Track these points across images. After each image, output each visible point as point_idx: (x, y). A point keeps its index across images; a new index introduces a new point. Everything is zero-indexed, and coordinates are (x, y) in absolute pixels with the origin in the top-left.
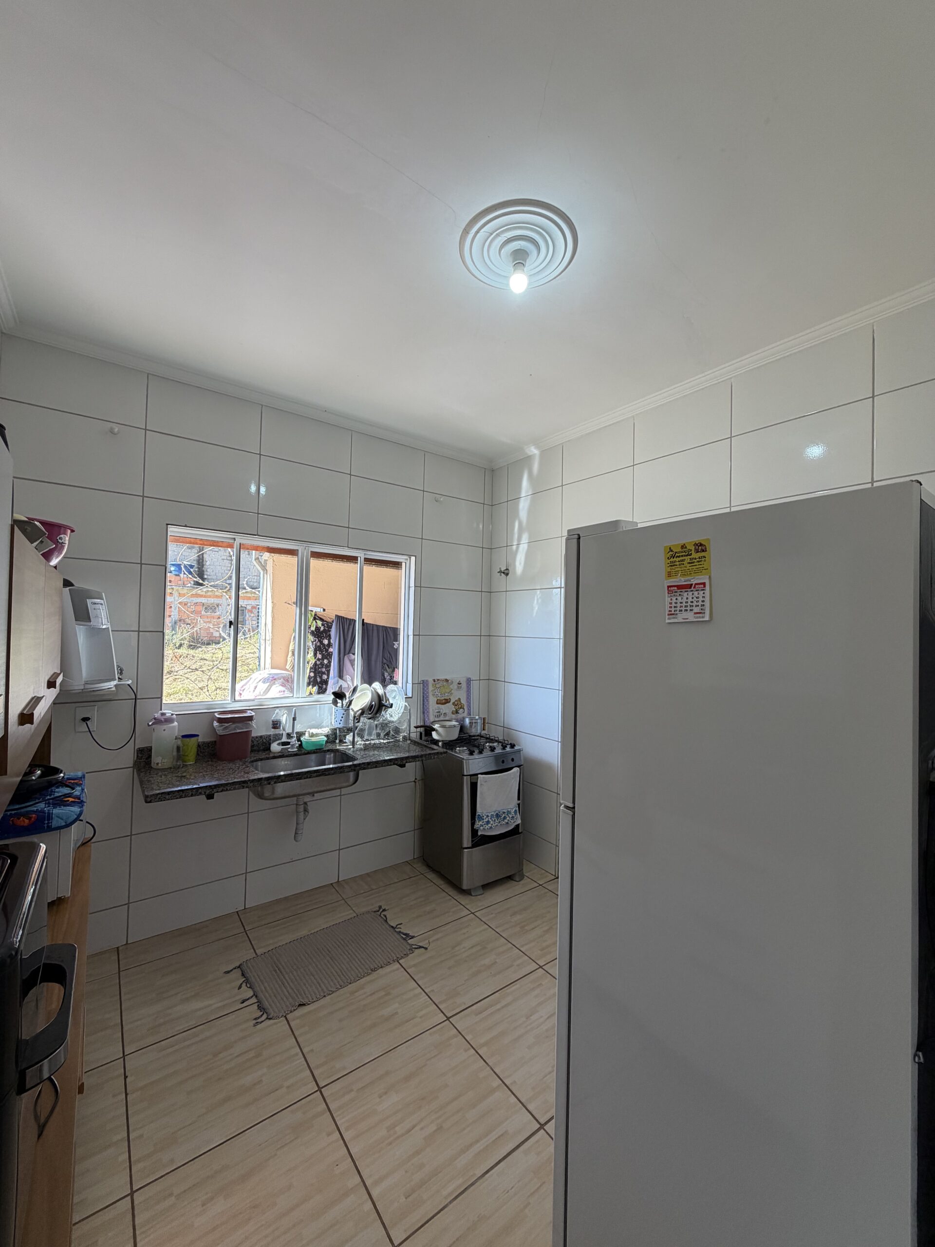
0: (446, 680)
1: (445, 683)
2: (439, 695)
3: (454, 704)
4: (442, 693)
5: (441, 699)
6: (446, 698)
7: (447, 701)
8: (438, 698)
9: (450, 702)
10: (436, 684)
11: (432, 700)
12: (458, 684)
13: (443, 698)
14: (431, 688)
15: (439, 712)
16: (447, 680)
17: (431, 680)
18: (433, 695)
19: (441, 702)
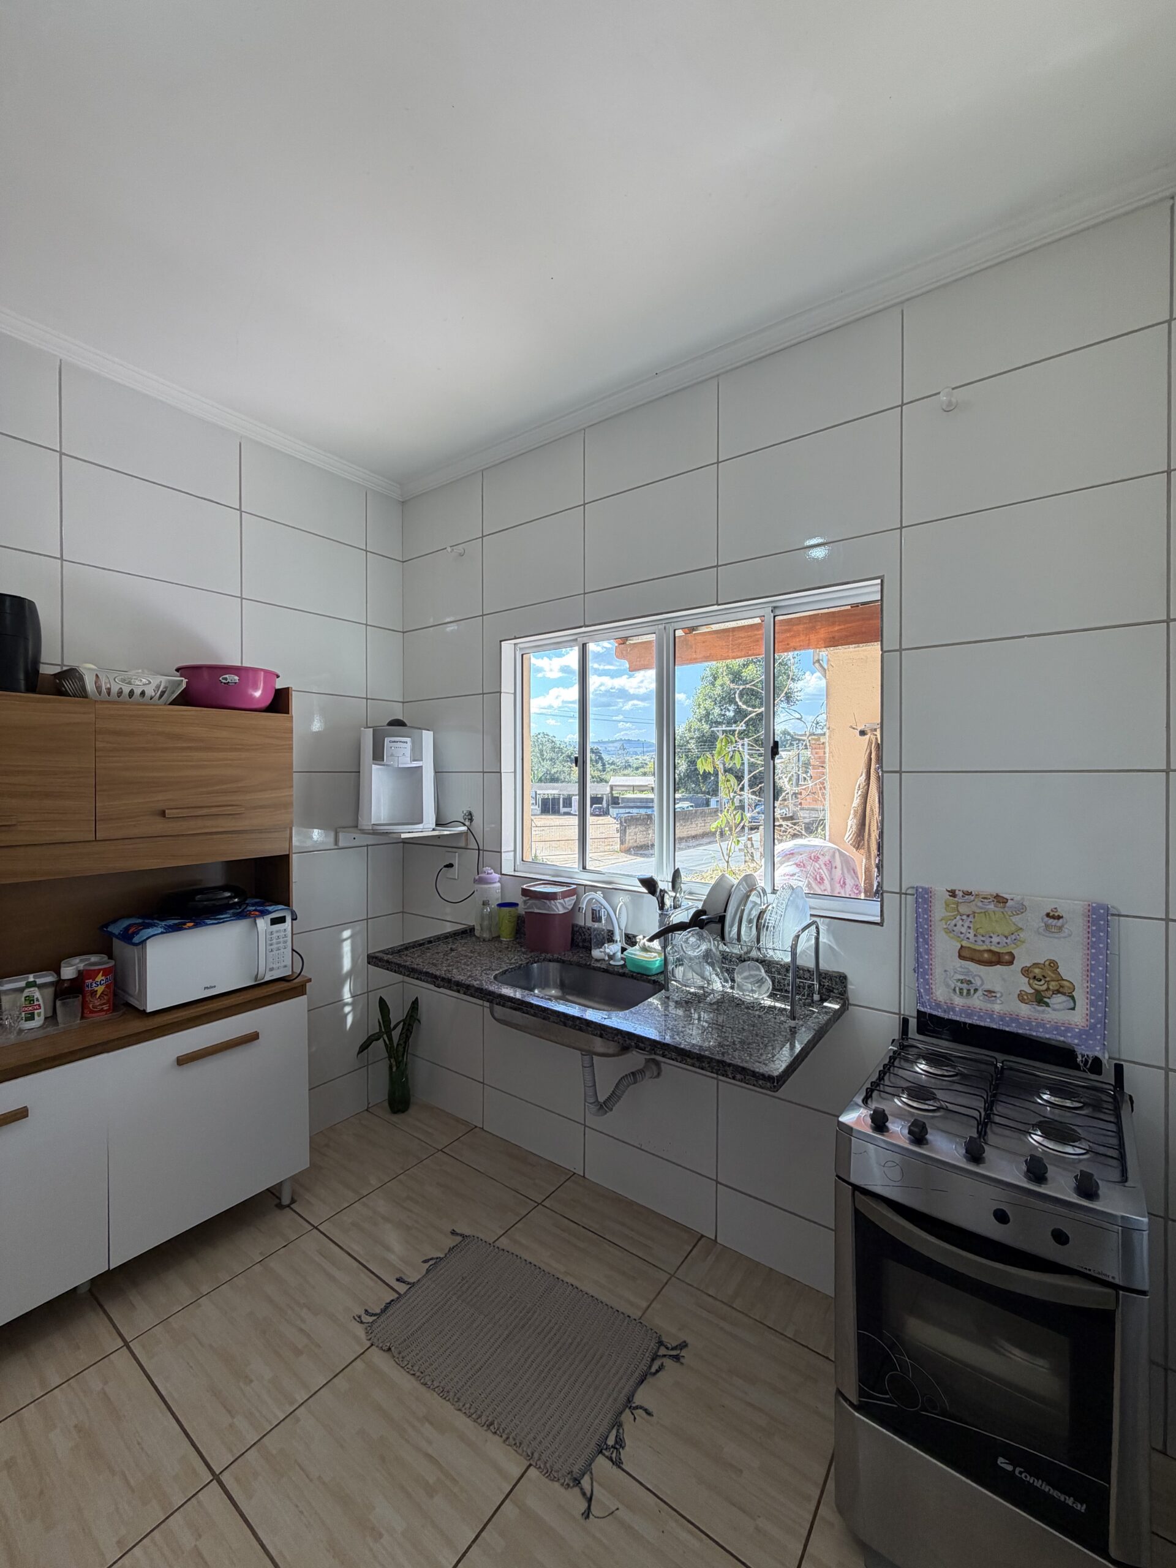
0: (997, 896)
1: (992, 906)
2: (971, 936)
3: (1026, 971)
4: (980, 931)
5: (978, 948)
6: (993, 948)
7: (998, 959)
8: (965, 943)
9: (1011, 963)
10: (958, 904)
11: (945, 948)
12: (1048, 915)
13: (984, 947)
14: (939, 911)
15: (969, 982)
16: (1000, 900)
17: (940, 890)
18: (949, 931)
19: (977, 956)
